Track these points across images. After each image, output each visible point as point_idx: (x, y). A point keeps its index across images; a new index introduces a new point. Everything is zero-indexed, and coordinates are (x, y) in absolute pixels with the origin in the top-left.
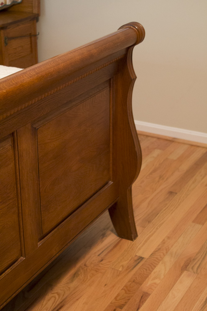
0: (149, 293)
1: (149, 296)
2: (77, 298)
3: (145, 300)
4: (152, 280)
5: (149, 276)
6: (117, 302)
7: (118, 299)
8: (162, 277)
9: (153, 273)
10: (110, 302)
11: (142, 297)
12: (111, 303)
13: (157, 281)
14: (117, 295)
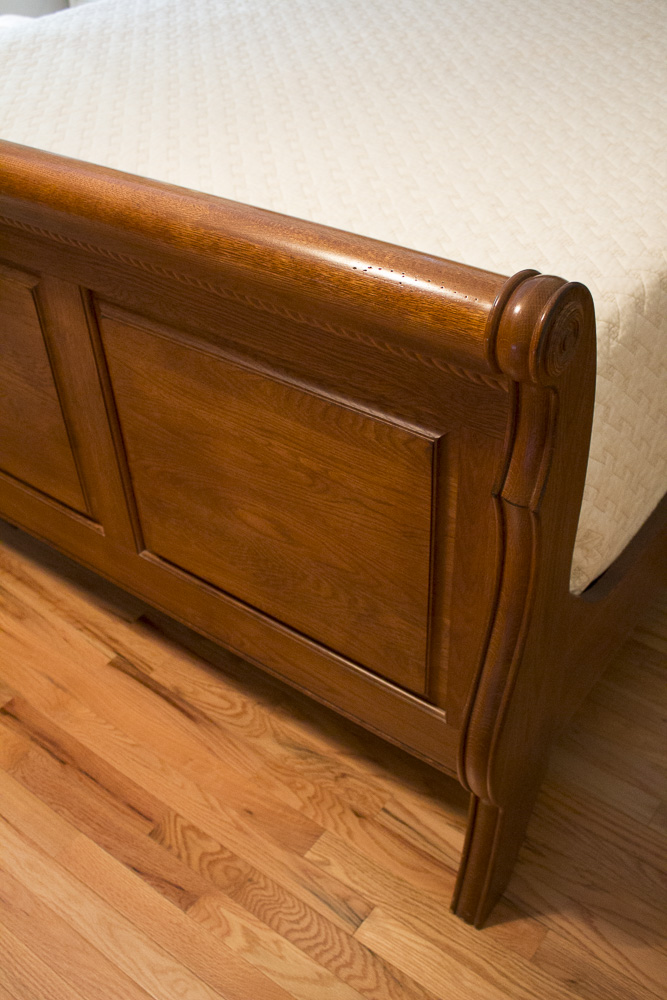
0: (191, 908)
1: (181, 907)
2: (215, 748)
3: (165, 894)
4: (243, 927)
5: (262, 925)
6: (179, 829)
7: (190, 834)
8: (252, 959)
9: (276, 936)
10: (181, 813)
11: (180, 888)
12: (177, 815)
13: (237, 941)
14: (204, 833)
